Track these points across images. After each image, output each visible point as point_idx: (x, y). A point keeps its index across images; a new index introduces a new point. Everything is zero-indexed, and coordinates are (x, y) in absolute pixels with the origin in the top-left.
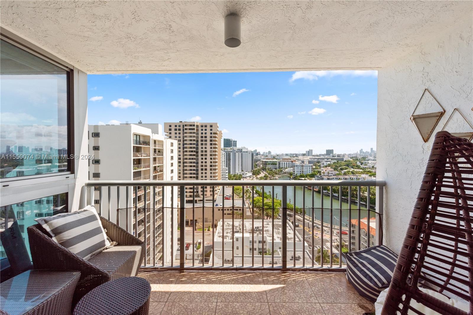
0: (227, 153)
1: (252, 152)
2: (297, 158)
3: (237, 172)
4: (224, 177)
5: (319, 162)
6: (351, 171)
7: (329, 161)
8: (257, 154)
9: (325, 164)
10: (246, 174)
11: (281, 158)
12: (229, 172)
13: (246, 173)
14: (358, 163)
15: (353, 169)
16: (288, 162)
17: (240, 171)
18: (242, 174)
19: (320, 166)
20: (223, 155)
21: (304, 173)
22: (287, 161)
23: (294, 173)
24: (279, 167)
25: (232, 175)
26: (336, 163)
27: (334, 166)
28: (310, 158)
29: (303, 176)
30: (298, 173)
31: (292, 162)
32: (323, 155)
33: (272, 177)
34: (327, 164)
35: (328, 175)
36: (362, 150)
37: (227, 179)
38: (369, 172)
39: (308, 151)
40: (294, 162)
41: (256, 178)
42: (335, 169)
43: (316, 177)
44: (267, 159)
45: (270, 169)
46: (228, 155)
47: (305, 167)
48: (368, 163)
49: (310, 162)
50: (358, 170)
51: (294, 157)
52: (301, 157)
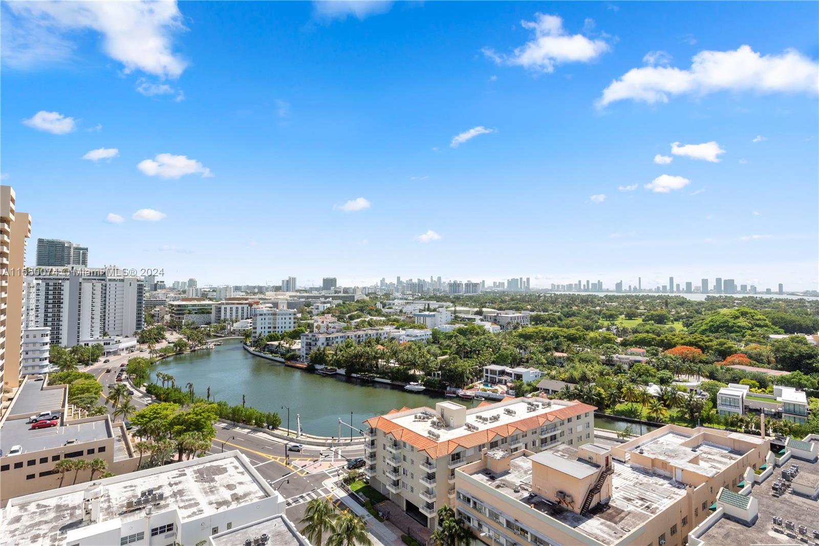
0: (47, 284)
1: (138, 281)
2: (263, 296)
3: (85, 337)
4: (34, 359)
5: (308, 305)
6: (367, 320)
7: (328, 302)
8: (155, 287)
9: (321, 309)
10: (119, 342)
11: (223, 296)
12: (55, 340)
13: (117, 338)
14: (379, 306)
15: (371, 317)
16: (240, 306)
17: (97, 335)
18: (102, 343)
19: (310, 313)
20: (34, 290)
21: (277, 330)
22: (238, 304)
23: (255, 333)
24: (218, 319)
25: (65, 348)
26: (341, 306)
27: (337, 311)
28: (290, 297)
29: (274, 337)
30: (263, 330)
31: (251, 305)
32: (317, 289)
33: (197, 345)
34: (325, 308)
35: (326, 331)
36: (384, 279)
37: (47, 362)
38: (395, 320)
39: (287, 281)
40: (255, 306)
41: (148, 350)
42: (340, 318)
43: (303, 338)
44: (184, 300)
45: (192, 326)
46: (51, 288)
47: (280, 317)
48: (394, 304)
49: (290, 305)
50: (378, 318)
51: (255, 294)
52: (270, 295)
